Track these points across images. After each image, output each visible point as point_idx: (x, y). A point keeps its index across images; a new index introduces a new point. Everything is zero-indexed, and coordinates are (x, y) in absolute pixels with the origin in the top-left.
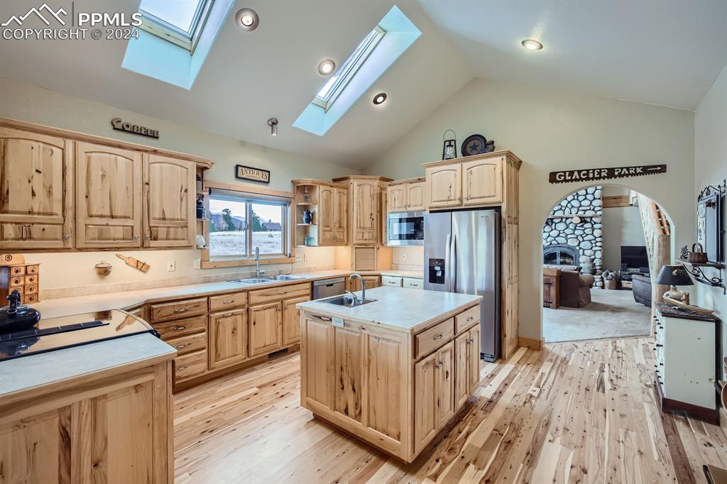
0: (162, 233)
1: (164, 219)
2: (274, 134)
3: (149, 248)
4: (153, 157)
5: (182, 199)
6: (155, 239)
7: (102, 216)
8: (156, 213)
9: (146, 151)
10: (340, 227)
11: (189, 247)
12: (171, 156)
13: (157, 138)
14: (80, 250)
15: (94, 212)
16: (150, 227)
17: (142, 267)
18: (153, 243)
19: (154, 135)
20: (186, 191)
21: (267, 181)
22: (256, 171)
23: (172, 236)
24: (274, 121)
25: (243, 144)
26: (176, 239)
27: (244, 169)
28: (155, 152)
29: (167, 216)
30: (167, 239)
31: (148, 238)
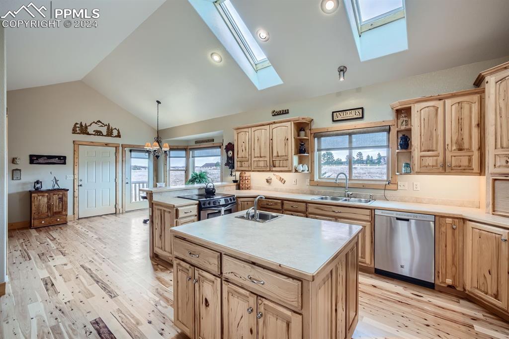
0: (277, 163)
1: (278, 156)
2: (342, 79)
3: (272, 171)
4: (274, 126)
5: (285, 145)
6: (275, 167)
7: (258, 157)
8: (275, 154)
9: (272, 124)
10: (460, 150)
11: (290, 171)
12: (281, 122)
13: (288, 113)
14: (253, 171)
15: (256, 156)
16: (273, 161)
17: (283, 181)
18: (274, 169)
19: (286, 112)
20: (287, 139)
21: (361, 116)
22: (349, 112)
23: (281, 165)
24: (342, 68)
25: (339, 94)
26: (283, 167)
27: (338, 113)
28: (274, 123)
29: (279, 155)
30: (279, 167)
31: (272, 166)
